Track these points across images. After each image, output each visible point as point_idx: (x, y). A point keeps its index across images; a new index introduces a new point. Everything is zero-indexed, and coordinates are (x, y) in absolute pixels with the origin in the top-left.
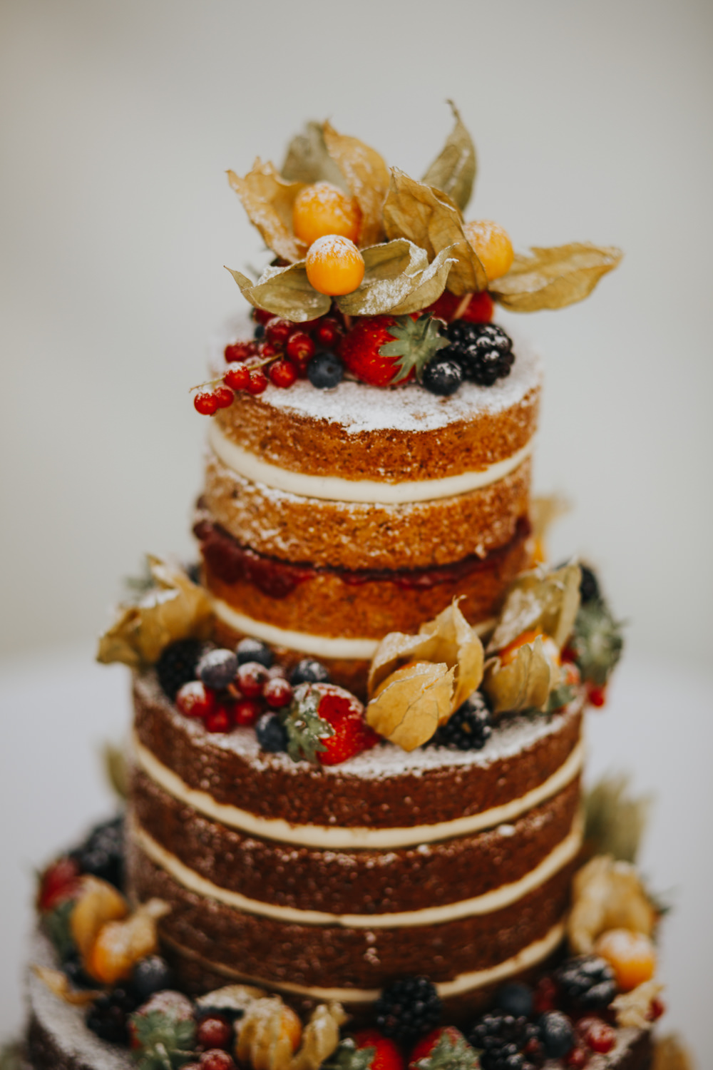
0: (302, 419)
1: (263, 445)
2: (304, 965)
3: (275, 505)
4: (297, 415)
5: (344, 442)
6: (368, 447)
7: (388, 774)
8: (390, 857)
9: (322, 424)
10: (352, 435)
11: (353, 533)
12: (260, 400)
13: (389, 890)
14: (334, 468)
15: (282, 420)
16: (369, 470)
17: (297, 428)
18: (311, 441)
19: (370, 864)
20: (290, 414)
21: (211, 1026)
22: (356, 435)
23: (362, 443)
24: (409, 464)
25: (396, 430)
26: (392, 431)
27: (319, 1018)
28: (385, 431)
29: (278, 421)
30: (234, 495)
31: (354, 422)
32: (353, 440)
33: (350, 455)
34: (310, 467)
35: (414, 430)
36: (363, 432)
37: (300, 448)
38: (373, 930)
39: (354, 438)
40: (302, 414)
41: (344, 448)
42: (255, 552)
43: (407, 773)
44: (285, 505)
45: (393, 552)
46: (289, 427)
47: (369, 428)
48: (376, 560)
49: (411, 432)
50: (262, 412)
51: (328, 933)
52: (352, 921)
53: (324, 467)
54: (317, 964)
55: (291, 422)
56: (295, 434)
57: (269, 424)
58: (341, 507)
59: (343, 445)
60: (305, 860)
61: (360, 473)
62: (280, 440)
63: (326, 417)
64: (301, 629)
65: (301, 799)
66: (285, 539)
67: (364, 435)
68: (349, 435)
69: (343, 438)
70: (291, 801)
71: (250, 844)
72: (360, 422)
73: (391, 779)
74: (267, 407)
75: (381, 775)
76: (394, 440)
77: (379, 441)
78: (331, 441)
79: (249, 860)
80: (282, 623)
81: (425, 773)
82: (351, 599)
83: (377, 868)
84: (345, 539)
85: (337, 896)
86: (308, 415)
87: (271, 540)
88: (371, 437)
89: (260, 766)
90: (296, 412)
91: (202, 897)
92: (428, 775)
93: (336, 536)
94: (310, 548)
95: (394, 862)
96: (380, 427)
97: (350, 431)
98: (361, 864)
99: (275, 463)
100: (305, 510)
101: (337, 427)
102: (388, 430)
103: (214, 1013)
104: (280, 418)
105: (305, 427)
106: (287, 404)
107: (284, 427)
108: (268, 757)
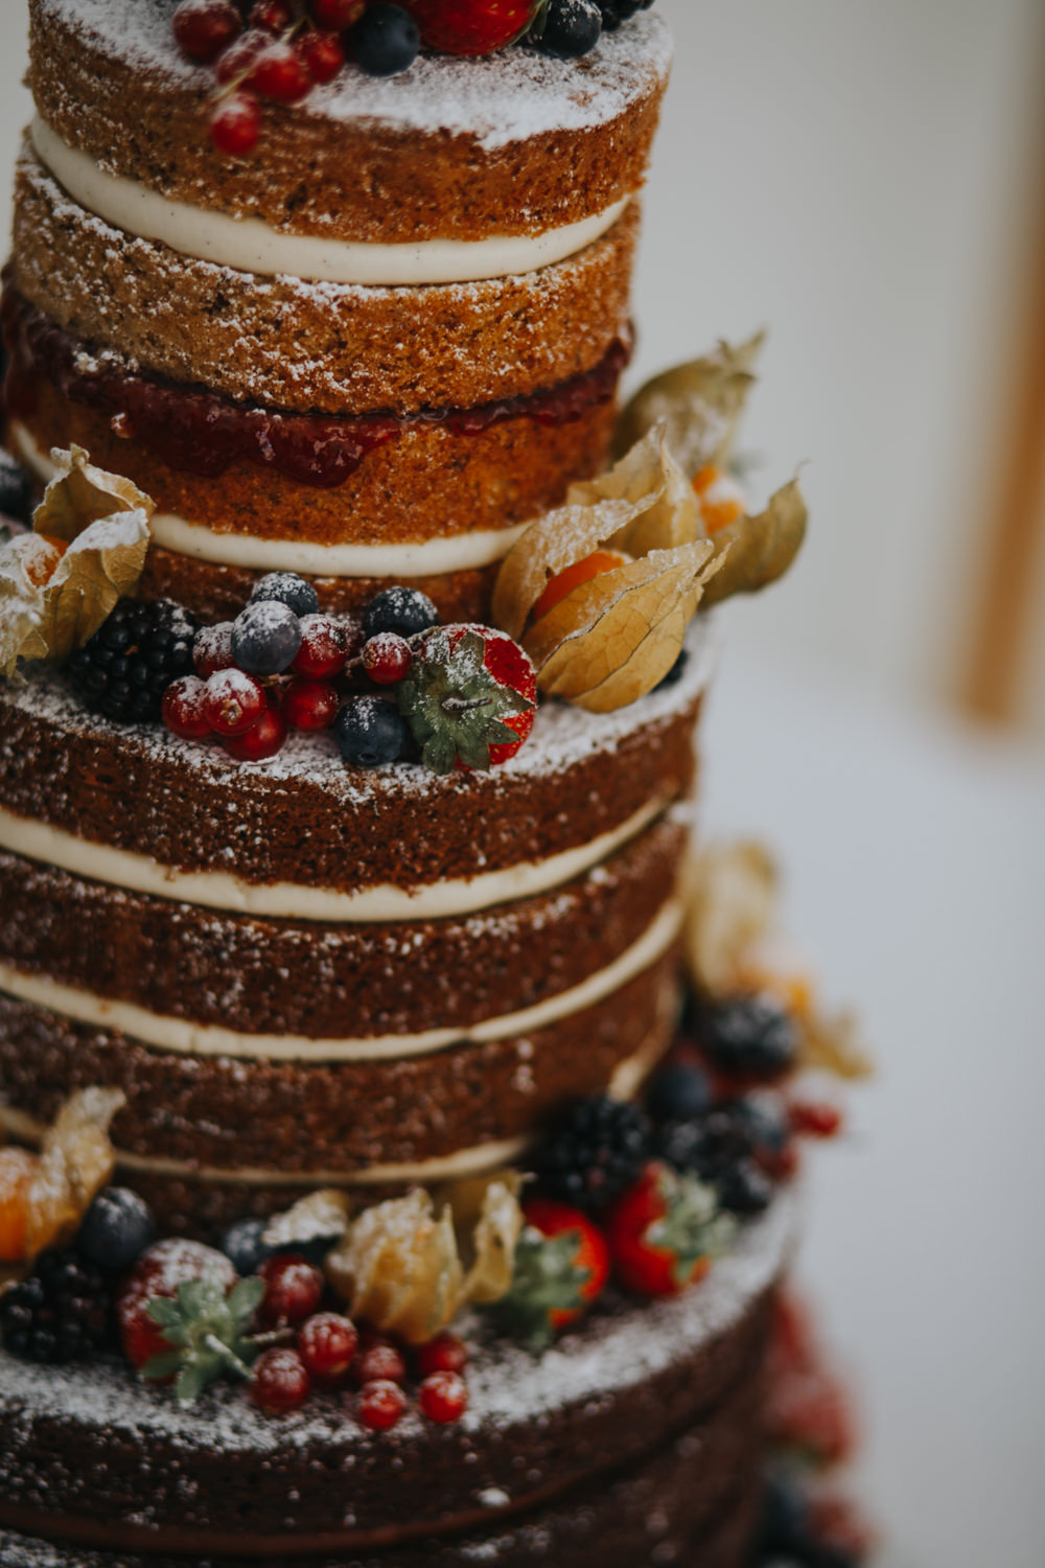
0: (399, 137)
1: (295, 203)
2: (418, 1128)
3: (327, 310)
4: (389, 129)
5: (475, 168)
6: (516, 170)
7: (572, 760)
8: (564, 903)
9: (440, 140)
10: (492, 153)
11: (470, 340)
12: (303, 111)
13: (558, 961)
14: (449, 222)
15: (352, 146)
16: (508, 214)
17: (386, 155)
18: (412, 176)
19: (538, 922)
20: (373, 130)
21: (294, 1277)
22: (500, 152)
23: (507, 167)
24: (567, 193)
25: (563, 131)
26: (558, 132)
27: (497, 1206)
28: (547, 134)
29: (343, 148)
30: (220, 305)
31: (493, 128)
32: (494, 161)
33: (481, 191)
34: (401, 228)
35: (587, 127)
36: (511, 143)
37: (384, 194)
38: (525, 1035)
39: (495, 158)
40: (396, 126)
41: (474, 179)
42: (272, 409)
43: (598, 751)
44: (347, 308)
45: (530, 362)
46: (367, 155)
47: (522, 133)
48: (506, 382)
49: (582, 130)
50: (304, 134)
51: (459, 1062)
52: (490, 1030)
53: (431, 222)
54: (439, 1118)
55: (374, 146)
56: (379, 167)
57: (321, 156)
58: (458, 293)
59: (474, 173)
60: (436, 943)
61: (492, 224)
62: (341, 184)
63: (447, 124)
64: (367, 536)
65: (433, 840)
66: (343, 373)
67: (515, 147)
68: (487, 154)
69: (474, 162)
70: (413, 847)
71: (332, 940)
72: (501, 126)
73: (576, 767)
74: (323, 122)
75: (562, 764)
76: (556, 150)
77: (534, 156)
78: (450, 171)
79: (327, 970)
80: (326, 532)
81: (622, 742)
82: (459, 464)
83: (549, 927)
84: (460, 353)
85: (482, 993)
86: (412, 126)
87: (309, 380)
88: (522, 151)
89: (358, 798)
90: (385, 124)
91: (211, 1060)
92: (627, 746)
93: (444, 350)
94: (393, 381)
95: (571, 909)
96: (538, 130)
97: (488, 145)
98: (525, 926)
99: (325, 232)
100: (390, 311)
101: (468, 141)
102: (550, 132)
103: (293, 1252)
104: (349, 141)
105: (403, 152)
106: (363, 111)
107: (355, 158)
108: (371, 777)
